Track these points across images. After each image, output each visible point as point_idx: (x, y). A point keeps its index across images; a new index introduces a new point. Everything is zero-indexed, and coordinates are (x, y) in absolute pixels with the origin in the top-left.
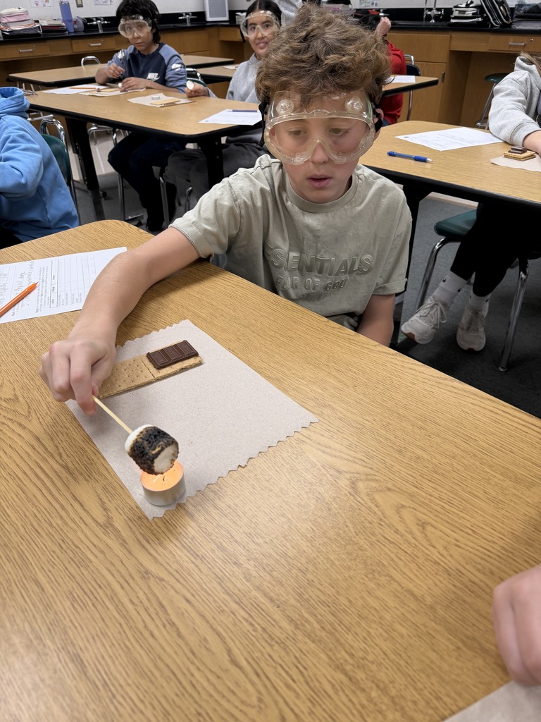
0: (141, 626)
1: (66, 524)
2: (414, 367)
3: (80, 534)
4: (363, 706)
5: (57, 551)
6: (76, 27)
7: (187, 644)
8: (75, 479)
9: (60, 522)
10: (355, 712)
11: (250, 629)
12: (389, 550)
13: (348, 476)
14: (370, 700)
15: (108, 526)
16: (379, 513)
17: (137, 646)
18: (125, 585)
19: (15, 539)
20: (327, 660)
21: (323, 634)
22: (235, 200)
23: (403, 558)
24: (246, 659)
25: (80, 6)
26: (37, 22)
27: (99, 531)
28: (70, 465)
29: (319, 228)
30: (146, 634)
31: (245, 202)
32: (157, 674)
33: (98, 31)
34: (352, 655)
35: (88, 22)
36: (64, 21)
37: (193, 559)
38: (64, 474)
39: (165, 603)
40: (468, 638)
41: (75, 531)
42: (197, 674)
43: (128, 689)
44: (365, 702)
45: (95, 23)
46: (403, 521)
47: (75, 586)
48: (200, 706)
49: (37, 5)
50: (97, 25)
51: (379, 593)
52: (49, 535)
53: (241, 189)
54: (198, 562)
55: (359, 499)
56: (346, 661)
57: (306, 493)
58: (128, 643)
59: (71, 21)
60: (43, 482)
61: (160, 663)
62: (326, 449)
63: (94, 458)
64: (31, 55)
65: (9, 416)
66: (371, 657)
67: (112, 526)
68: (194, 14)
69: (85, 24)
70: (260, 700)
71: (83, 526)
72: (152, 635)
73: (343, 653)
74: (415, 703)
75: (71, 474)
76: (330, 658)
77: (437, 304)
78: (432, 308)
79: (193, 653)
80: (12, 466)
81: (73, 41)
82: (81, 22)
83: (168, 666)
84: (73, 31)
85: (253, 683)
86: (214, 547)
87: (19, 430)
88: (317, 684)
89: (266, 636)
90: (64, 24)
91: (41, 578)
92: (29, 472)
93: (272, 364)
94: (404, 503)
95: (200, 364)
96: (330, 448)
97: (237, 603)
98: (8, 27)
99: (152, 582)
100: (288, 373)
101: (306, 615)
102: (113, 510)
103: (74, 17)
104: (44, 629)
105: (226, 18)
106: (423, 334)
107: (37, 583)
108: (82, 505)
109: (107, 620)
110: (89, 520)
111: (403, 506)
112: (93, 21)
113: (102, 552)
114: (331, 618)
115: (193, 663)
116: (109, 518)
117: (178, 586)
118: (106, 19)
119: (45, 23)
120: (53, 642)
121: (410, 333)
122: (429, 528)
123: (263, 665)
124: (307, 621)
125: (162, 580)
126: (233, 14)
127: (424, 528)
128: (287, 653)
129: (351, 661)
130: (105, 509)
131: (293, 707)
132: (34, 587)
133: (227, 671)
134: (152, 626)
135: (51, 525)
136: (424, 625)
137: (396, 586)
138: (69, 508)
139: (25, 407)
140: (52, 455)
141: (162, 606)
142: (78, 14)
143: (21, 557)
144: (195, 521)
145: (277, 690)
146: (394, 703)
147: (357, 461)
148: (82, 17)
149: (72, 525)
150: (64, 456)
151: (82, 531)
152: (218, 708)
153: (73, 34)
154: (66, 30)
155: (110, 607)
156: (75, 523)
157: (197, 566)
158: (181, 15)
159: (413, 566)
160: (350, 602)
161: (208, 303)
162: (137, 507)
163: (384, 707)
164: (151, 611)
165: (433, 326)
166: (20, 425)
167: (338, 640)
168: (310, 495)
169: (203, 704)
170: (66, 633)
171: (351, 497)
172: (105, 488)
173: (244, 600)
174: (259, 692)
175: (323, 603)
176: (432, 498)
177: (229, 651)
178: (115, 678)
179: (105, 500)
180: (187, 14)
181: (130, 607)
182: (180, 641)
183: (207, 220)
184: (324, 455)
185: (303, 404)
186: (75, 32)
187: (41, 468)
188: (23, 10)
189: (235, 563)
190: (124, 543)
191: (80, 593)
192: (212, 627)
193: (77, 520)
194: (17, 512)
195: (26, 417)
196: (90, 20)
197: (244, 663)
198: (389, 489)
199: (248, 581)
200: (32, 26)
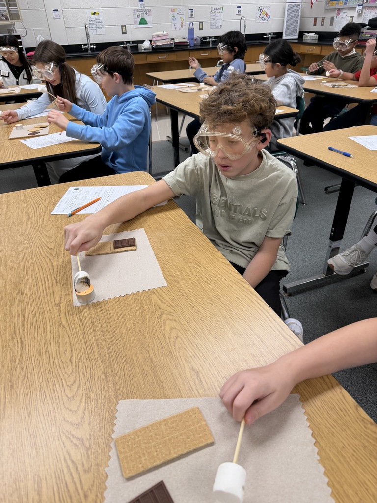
0: (48, 339)
1: (44, 300)
2: (233, 273)
3: (47, 304)
4: (104, 387)
5: (36, 308)
6: (196, 42)
7: (59, 350)
8: (57, 285)
9: (42, 298)
10: (100, 388)
11: (84, 352)
12: (156, 342)
13: (162, 311)
14: (108, 387)
15: (58, 305)
16: (163, 328)
17: (43, 345)
18: (51, 325)
19: (25, 300)
20: (102, 370)
21: (107, 362)
22: (196, 166)
23: (159, 347)
24: (75, 361)
25: (201, 29)
26: (173, 39)
27: (54, 305)
28: (58, 279)
29: (234, 188)
30: (48, 343)
31: (201, 168)
32: (44, 355)
33: (209, 45)
34: (112, 371)
35: (204, 39)
36: (189, 40)
37: (80, 324)
38: (54, 282)
39: (61, 335)
40: (160, 380)
41: (46, 303)
42: (56, 360)
43: (33, 357)
44: (105, 386)
45: (208, 40)
46: (170, 334)
47: (35, 321)
48: (51, 369)
49: (176, 29)
50: (209, 41)
51: (139, 356)
52: (37, 302)
53: (200, 160)
54: (81, 326)
55: (159, 321)
56: (109, 372)
57: (140, 313)
58: (41, 343)
59: (193, 39)
60: (45, 283)
61: (47, 353)
62: (161, 299)
63: (69, 279)
64: (165, 60)
65: (48, 255)
66: (118, 375)
67: (60, 305)
68: (274, 34)
69: (202, 41)
70: (71, 374)
71: (49, 302)
72: (50, 344)
73: (110, 370)
74: (123, 393)
75: (57, 283)
76: (104, 370)
77: (357, 250)
78: (353, 251)
79: (59, 353)
80: (38, 274)
81: (191, 52)
82: (199, 39)
83: (49, 354)
84: (193, 45)
85: (72, 368)
86: (90, 322)
87: (48, 262)
88: (93, 376)
89: (87, 356)
90: (188, 41)
91: (26, 315)
92: (42, 278)
93: (166, 257)
94: (176, 327)
95: (135, 250)
96: (164, 298)
97: (85, 343)
98: (155, 43)
99: (61, 328)
100: (171, 262)
101: (106, 354)
102: (63, 299)
103: (196, 36)
104: (18, 331)
105: (297, 37)
106: (340, 267)
107: (24, 317)
108: (54, 295)
109: (39, 334)
110: (53, 301)
111: (175, 328)
112: (207, 39)
113: (51, 313)
114: (114, 358)
115: (57, 356)
116: (60, 302)
117: (69, 331)
118: (215, 37)
119: (177, 41)
120: (19, 336)
121: (331, 265)
122: (179, 339)
123: (80, 364)
124: (105, 356)
125: (65, 327)
126: (301, 34)
127: (177, 338)
128: (90, 363)
129: (111, 373)
130: (61, 298)
131: (81, 379)
132: (22, 318)
133: (66, 362)
134: (51, 341)
135: (39, 299)
136: (147, 371)
137: (148, 355)
138: (49, 295)
139: (55, 253)
140: (54, 274)
141: (59, 336)
142: (198, 34)
143: (23, 306)
144: (90, 311)
145: (79, 373)
146: (115, 390)
147: (171, 306)
148: (200, 36)
149: (46, 301)
150: (58, 275)
151: (48, 304)
152: (56, 372)
153: (193, 48)
154: (189, 45)
155: (42, 331)
156: (48, 300)
157: (80, 327)
158: (265, 34)
159: (160, 350)
160: (126, 355)
161: (159, 222)
162: (72, 301)
163: (111, 390)
164: (55, 336)
165: (350, 264)
166: (50, 259)
167: (111, 365)
168: (141, 314)
169: (53, 369)
170: (24, 334)
171: (157, 319)
172: (65, 291)
173: (88, 343)
174: (73, 371)
175: (116, 352)
176: (190, 329)
177: (71, 357)
178: (31, 353)
179: (63, 295)
180: (269, 34)
181: (49, 333)
182: (58, 349)
183: (180, 176)
184: (159, 301)
185: (166, 277)
186: (195, 46)
187: (48, 278)
188: (166, 33)
189: (94, 330)
190: (60, 312)
191: (35, 323)
192: (71, 348)
193: (49, 299)
194: (31, 291)
195: (53, 257)
196: (205, 38)
197: (74, 362)
198: (175, 320)
199: (94, 337)
200: (169, 43)
